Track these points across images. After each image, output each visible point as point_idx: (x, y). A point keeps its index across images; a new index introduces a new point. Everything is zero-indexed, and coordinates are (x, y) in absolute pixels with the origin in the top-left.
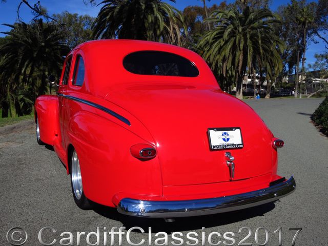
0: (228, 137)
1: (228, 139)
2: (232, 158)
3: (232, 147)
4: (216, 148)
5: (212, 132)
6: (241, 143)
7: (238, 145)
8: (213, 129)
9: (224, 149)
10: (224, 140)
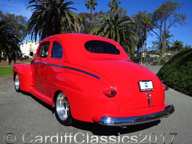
0: (147, 85)
1: (147, 86)
2: (150, 95)
3: (149, 90)
4: (143, 90)
5: (140, 82)
6: (152, 88)
7: (151, 89)
8: (141, 81)
9: (146, 91)
10: (146, 86)
